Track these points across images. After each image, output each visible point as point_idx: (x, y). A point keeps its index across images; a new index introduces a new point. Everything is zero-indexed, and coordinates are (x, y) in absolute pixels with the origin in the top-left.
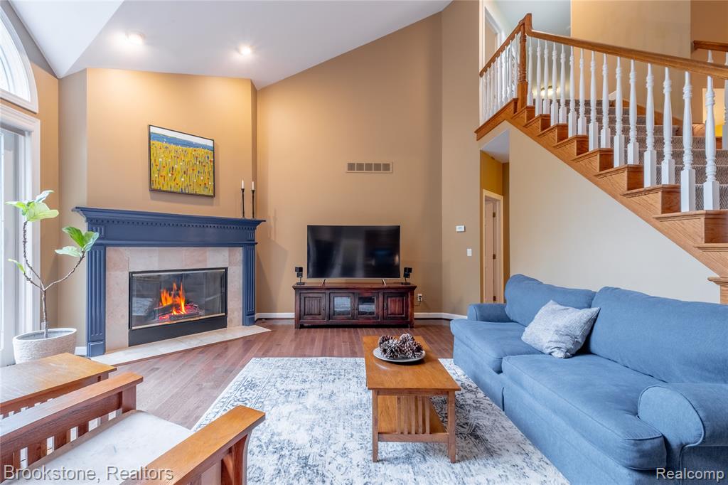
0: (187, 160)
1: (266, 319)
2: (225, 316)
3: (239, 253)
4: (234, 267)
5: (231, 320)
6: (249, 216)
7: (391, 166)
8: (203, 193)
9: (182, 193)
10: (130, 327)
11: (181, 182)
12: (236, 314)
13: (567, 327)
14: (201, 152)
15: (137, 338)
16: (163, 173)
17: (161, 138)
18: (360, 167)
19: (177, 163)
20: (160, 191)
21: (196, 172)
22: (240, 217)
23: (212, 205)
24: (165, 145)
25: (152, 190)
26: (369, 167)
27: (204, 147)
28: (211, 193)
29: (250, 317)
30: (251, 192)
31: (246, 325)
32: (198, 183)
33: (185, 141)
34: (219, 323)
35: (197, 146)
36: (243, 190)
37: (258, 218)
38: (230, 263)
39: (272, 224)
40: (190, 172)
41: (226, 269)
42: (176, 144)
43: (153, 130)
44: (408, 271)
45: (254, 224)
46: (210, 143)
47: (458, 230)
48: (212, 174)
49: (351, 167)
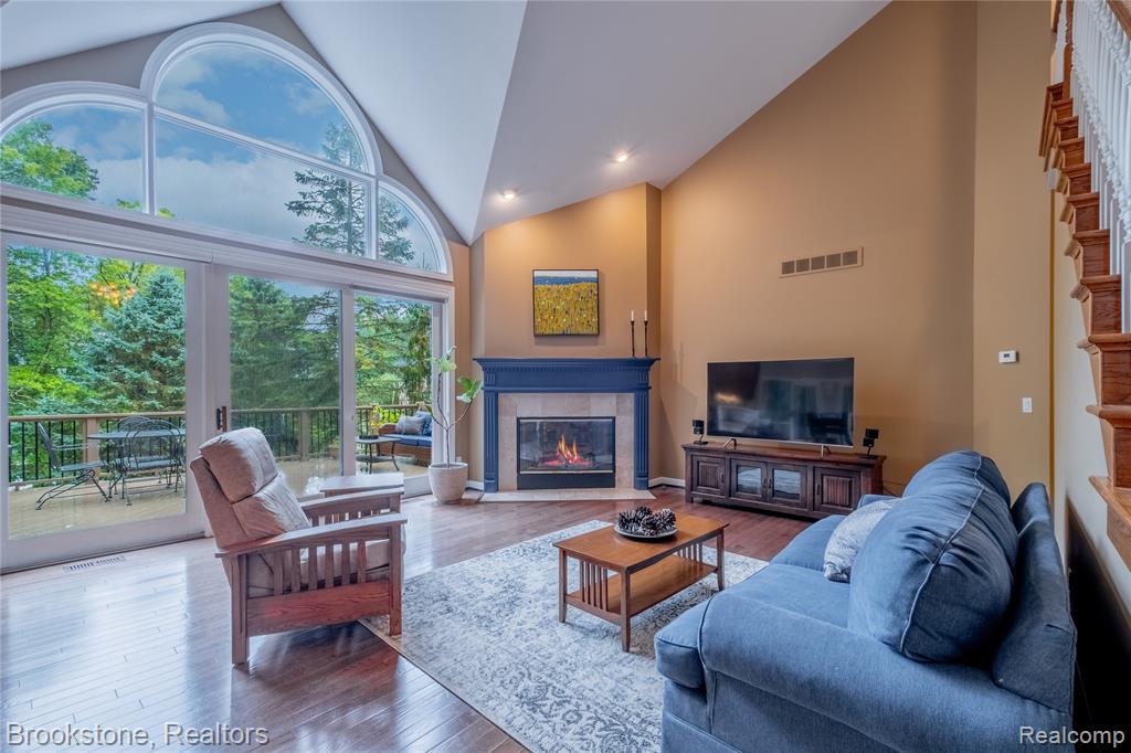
0: (568, 298)
1: (668, 486)
2: (613, 475)
3: (629, 400)
4: (623, 417)
5: (620, 481)
6: (641, 355)
7: (859, 255)
8: (585, 332)
9: (564, 335)
10: (518, 470)
11: (563, 323)
12: (626, 474)
13: (853, 535)
14: (584, 286)
15: (525, 483)
16: (546, 317)
17: (543, 280)
18: (803, 265)
19: (559, 304)
20: (543, 335)
21: (578, 310)
22: (630, 356)
23: (596, 344)
24: (548, 286)
25: (536, 336)
26: (818, 263)
27: (587, 280)
28: (595, 331)
29: (642, 479)
30: (643, 324)
31: (640, 489)
32: (581, 321)
33: (566, 278)
34: (607, 481)
35: (579, 280)
36: (633, 323)
37: (652, 356)
38: (618, 411)
39: (678, 362)
40: (572, 311)
41: (614, 418)
42: (558, 283)
43: (537, 274)
44: (871, 436)
45: (647, 363)
46: (593, 275)
47: (1002, 359)
48: (596, 309)
49: (788, 268)
